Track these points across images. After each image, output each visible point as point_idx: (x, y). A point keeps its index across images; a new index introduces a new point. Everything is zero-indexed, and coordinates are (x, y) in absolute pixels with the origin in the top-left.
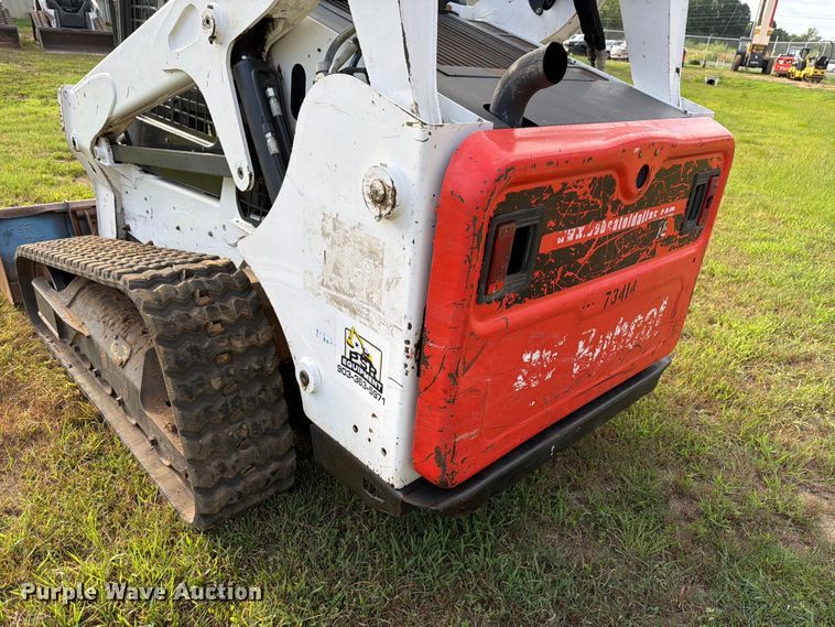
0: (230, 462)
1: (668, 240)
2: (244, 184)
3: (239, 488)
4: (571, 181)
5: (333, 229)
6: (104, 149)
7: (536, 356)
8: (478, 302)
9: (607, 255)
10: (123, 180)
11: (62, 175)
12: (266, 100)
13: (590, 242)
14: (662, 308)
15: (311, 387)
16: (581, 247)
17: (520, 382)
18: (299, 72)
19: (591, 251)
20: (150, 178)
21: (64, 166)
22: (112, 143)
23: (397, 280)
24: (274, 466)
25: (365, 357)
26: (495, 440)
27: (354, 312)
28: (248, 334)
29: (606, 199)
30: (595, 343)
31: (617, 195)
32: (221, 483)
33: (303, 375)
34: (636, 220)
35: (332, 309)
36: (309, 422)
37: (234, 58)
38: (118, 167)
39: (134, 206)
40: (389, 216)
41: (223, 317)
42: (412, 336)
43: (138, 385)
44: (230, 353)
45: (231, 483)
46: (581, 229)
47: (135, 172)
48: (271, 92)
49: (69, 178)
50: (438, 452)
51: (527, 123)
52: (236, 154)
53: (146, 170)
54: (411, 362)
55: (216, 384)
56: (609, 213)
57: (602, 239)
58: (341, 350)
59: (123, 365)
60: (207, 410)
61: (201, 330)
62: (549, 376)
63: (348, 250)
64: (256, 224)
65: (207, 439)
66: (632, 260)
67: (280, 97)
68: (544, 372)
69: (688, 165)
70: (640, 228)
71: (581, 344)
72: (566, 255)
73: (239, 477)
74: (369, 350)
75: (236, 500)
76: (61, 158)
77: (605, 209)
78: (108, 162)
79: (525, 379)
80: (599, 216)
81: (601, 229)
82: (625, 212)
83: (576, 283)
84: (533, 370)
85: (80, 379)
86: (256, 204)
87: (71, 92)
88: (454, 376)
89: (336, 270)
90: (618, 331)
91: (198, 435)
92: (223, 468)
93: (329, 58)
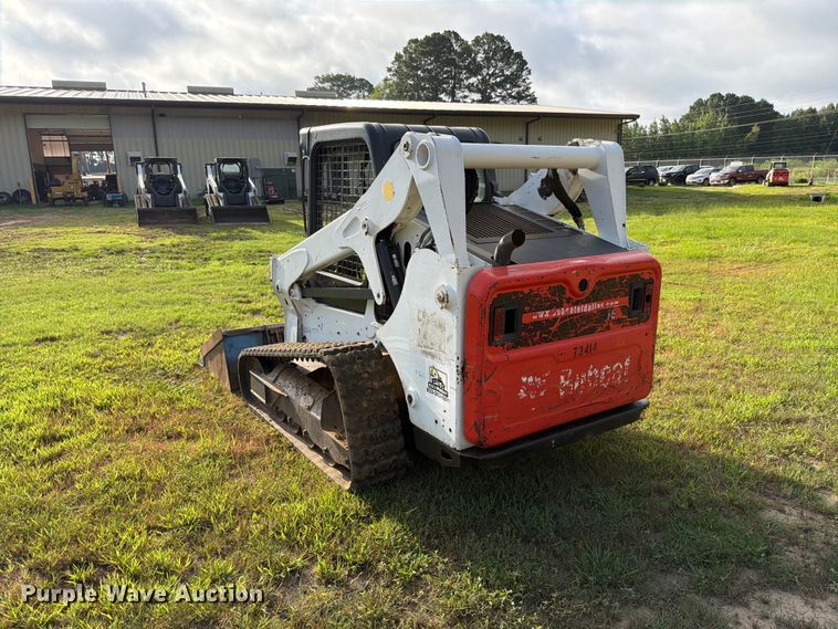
0: (370, 450)
1: (618, 321)
2: (380, 301)
3: (375, 466)
4: (535, 288)
5: (423, 317)
6: (296, 291)
7: (530, 379)
8: (490, 345)
9: (569, 327)
10: (305, 308)
11: (244, 313)
12: (392, 260)
13: (556, 319)
14: (626, 364)
15: (413, 403)
16: (551, 322)
17: (522, 394)
18: (408, 246)
19: (557, 324)
20: (322, 306)
21: (244, 307)
22: (301, 287)
23: (451, 336)
24: (395, 457)
25: (440, 381)
26: (510, 426)
27: (433, 356)
28: (381, 380)
29: (560, 297)
30: (573, 379)
31: (568, 294)
32: (366, 462)
33: (410, 397)
34: (587, 308)
35: (424, 357)
36: (413, 426)
37: (377, 241)
38: (304, 301)
39: (310, 323)
40: (446, 307)
41: (369, 370)
42: (459, 363)
43: (319, 418)
44: (371, 389)
45: (372, 462)
46: (547, 312)
47: (312, 303)
48: (394, 256)
49: (248, 315)
50: (475, 423)
51: (513, 263)
52: (376, 286)
53: (319, 300)
54: (460, 377)
55: (365, 404)
56: (565, 304)
57: (563, 318)
58: (428, 379)
59: (309, 408)
60: (360, 418)
61: (358, 376)
62: (542, 394)
63: (430, 326)
64: (383, 323)
65: (359, 435)
66: (592, 331)
67: (399, 258)
68: (539, 390)
69: (622, 278)
70: (592, 312)
71: (562, 378)
72: (539, 324)
73: (375, 461)
74: (441, 375)
75: (373, 474)
76: (241, 302)
77: (561, 302)
78: (298, 298)
79: (525, 392)
80: (559, 306)
81: (561, 312)
82: (577, 303)
83: (551, 341)
84: (529, 388)
85: (277, 427)
86: (384, 313)
87: (279, 259)
88: (479, 381)
89: (425, 337)
90: (590, 374)
91: (355, 432)
92: (367, 453)
93: (421, 241)
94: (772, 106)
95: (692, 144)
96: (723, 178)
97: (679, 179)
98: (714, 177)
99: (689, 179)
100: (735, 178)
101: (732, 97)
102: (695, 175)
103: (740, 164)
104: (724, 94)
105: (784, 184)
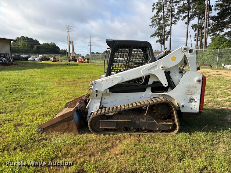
5: (189, 86)
27: (192, 94)
52: (165, 82)
74: (193, 98)
89: (189, 91)
94: (38, 41)
95: (19, 50)
96: (39, 59)
97: (26, 59)
98: (36, 59)
99: (29, 59)
100: (42, 59)
101: (27, 38)
102: (31, 58)
103: (42, 56)
104: (25, 37)
105: (56, 61)
